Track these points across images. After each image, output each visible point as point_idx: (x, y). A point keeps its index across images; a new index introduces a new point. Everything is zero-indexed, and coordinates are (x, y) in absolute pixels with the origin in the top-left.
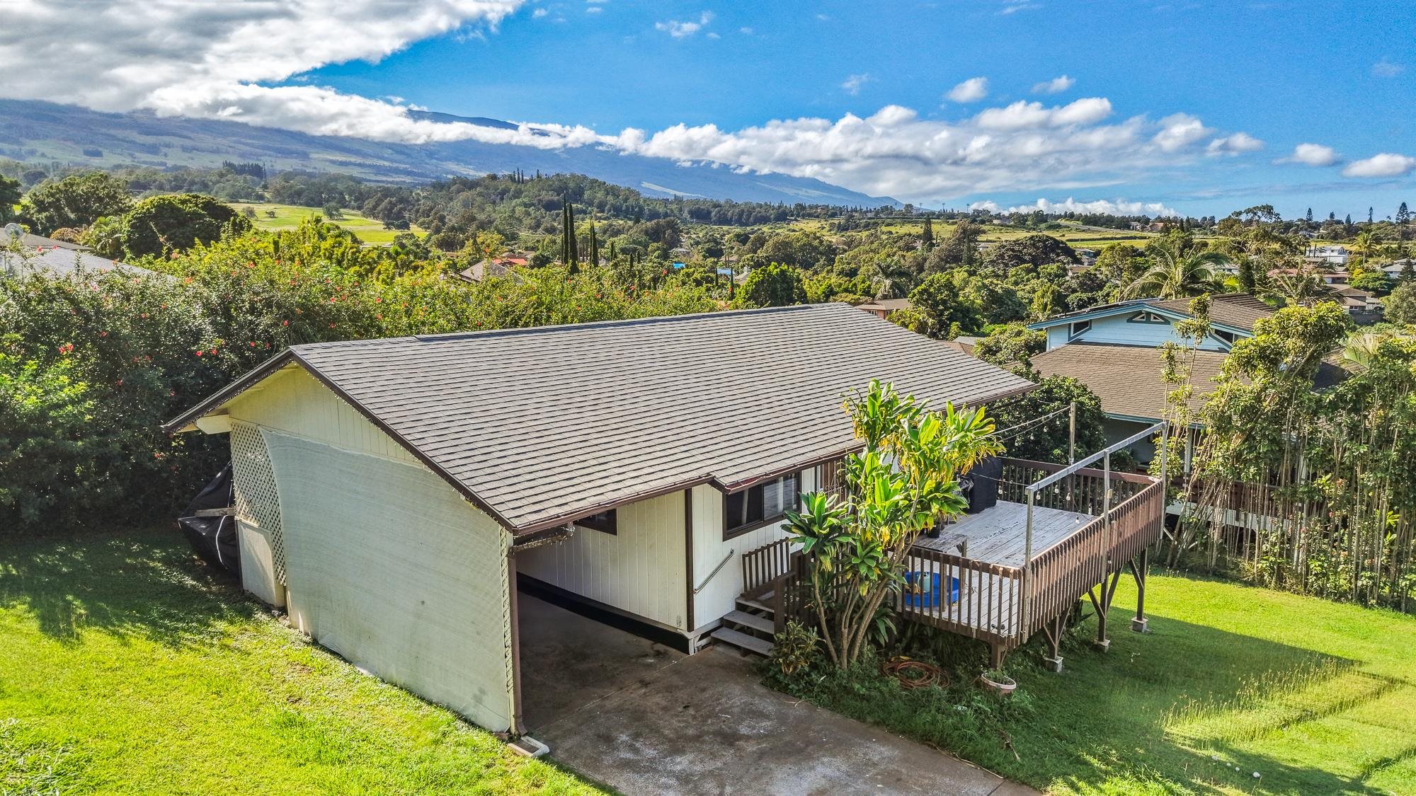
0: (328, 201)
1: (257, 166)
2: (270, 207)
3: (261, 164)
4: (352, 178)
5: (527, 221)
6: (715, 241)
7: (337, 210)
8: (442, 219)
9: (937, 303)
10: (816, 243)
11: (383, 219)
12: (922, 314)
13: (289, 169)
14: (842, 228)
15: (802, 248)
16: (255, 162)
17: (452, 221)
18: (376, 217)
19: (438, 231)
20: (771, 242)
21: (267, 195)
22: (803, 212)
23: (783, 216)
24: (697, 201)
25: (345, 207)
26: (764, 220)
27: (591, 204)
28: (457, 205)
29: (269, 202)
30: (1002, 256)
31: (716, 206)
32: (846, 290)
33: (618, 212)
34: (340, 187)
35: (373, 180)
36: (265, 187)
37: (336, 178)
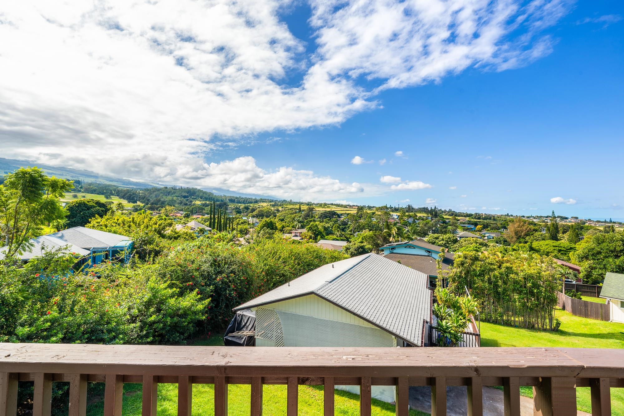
0: (106, 193)
1: (79, 180)
2: (84, 194)
3: (80, 180)
4: (114, 186)
5: (178, 201)
6: (238, 208)
7: (110, 196)
8: (148, 200)
9: (313, 230)
10: (270, 211)
11: (127, 200)
12: (310, 234)
13: (90, 182)
14: (273, 206)
15: (266, 212)
16: (78, 179)
17: (152, 201)
18: (124, 199)
19: (147, 204)
20: (257, 210)
21: (82, 190)
22: (263, 201)
23: (256, 202)
24: (231, 197)
25: (112, 195)
26: (251, 203)
27: (198, 196)
28: (153, 195)
29: (83, 192)
30: (322, 216)
31: (237, 198)
32: (287, 226)
33: (206, 199)
34: (111, 189)
35: (122, 187)
36: (81, 188)
37: (109, 186)
